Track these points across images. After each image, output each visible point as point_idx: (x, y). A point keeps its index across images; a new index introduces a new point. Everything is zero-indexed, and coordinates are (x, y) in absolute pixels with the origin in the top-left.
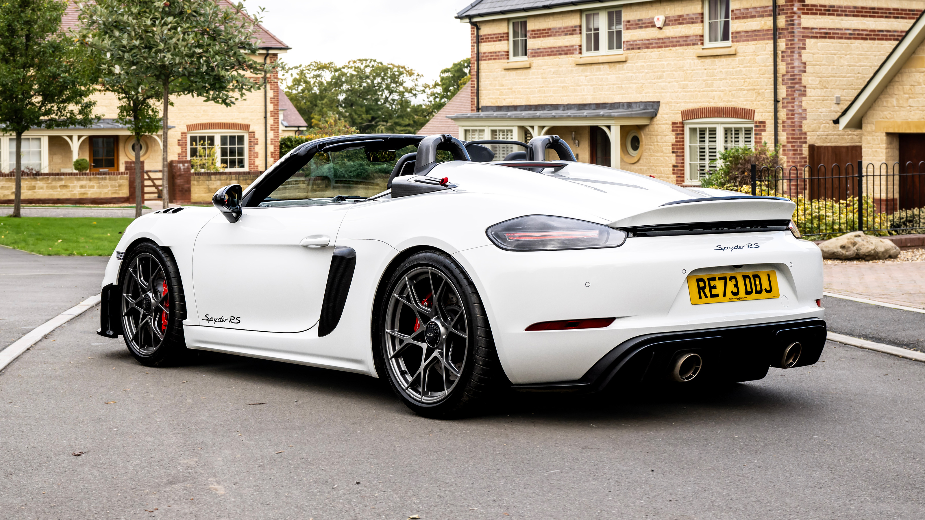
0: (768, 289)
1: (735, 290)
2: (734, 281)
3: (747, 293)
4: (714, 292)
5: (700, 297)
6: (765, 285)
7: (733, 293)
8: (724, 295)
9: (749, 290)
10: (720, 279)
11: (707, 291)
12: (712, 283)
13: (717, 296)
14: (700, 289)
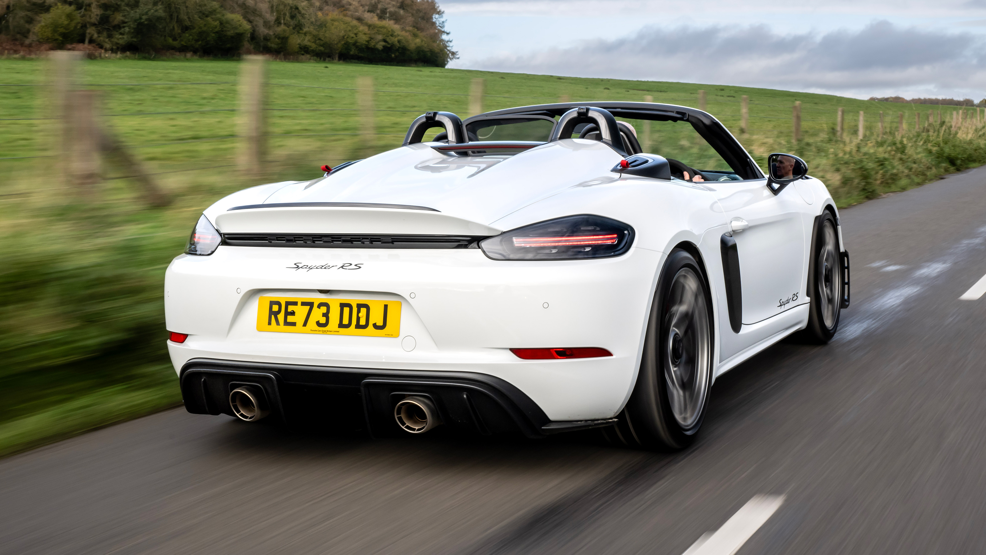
0: (380, 323)
1: (323, 320)
2: (324, 309)
3: (341, 325)
4: (290, 319)
5: (270, 323)
6: (376, 317)
7: (318, 324)
8: (305, 324)
9: (346, 321)
10: (304, 304)
11: (281, 317)
12: (291, 308)
13: (294, 324)
14: (271, 312)
